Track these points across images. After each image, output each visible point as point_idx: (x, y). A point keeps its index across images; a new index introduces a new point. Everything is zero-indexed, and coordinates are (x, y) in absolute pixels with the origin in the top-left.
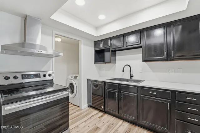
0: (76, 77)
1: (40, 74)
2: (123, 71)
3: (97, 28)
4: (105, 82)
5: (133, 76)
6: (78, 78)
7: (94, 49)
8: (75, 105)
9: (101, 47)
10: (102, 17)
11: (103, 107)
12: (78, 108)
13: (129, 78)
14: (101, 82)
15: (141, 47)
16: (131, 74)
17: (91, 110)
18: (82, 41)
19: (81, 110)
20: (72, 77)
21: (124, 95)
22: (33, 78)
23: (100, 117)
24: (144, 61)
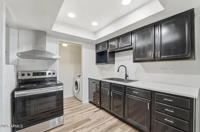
0: (80, 76)
1: (46, 73)
2: (118, 71)
3: (95, 33)
4: (101, 81)
5: (128, 76)
6: (81, 77)
7: (96, 52)
8: (79, 100)
9: (101, 49)
10: (95, 24)
11: (99, 103)
12: (81, 103)
13: (124, 78)
14: (98, 80)
15: (132, 49)
16: (126, 74)
17: (91, 105)
18: (84, 45)
19: (82, 104)
20: (77, 76)
21: (113, 93)
22: (41, 75)
23: (95, 112)
24: (135, 61)
